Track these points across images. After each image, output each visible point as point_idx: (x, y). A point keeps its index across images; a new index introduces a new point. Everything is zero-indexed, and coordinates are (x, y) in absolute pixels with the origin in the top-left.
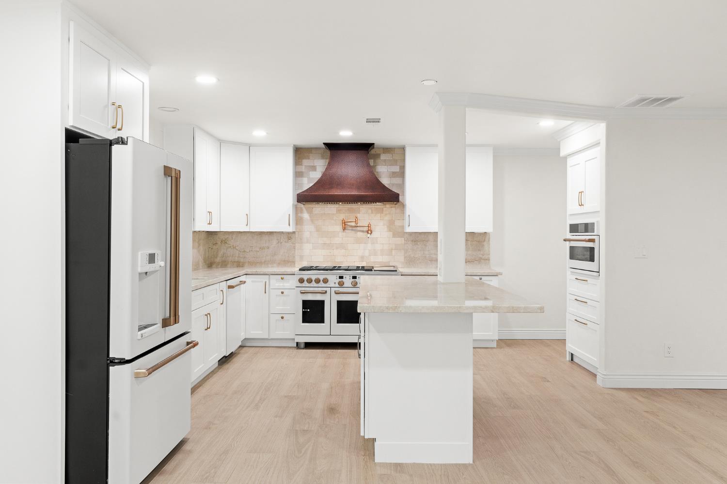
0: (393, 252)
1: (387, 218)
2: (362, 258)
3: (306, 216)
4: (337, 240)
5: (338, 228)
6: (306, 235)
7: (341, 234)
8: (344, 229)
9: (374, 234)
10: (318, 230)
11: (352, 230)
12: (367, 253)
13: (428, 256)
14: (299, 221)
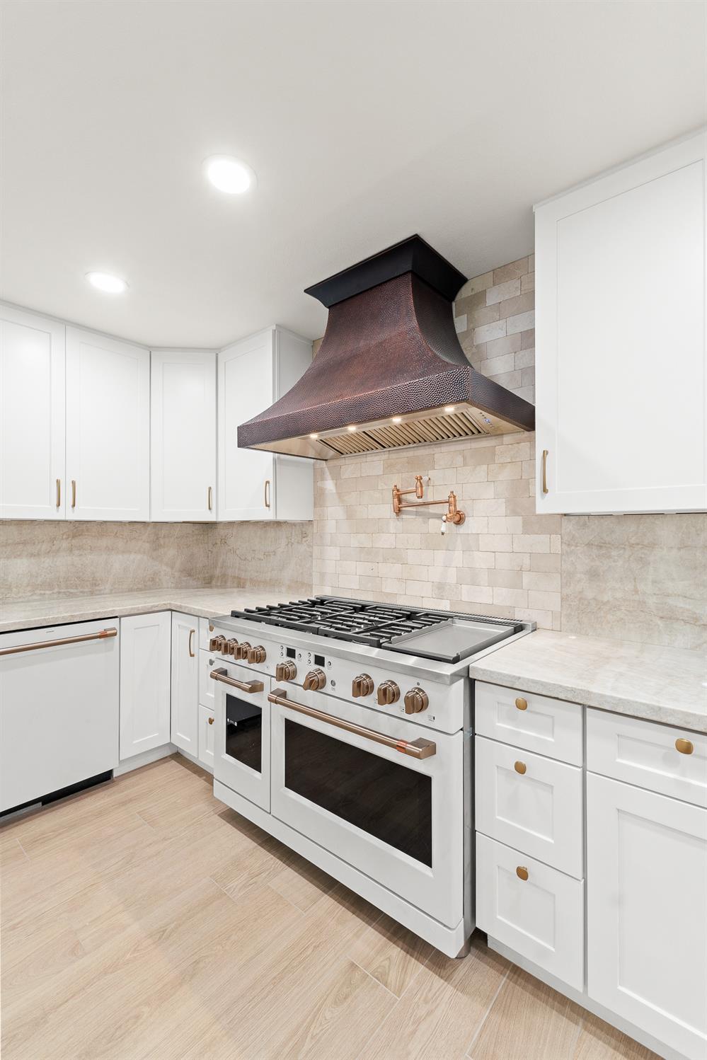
0: (526, 578)
1: (506, 475)
2: (440, 588)
3: (329, 485)
4: (385, 541)
5: (387, 510)
6: (330, 526)
7: (394, 524)
8: (399, 511)
9: (470, 525)
10: (350, 515)
11: (417, 514)
12: (452, 577)
13: (652, 601)
14: (319, 498)
